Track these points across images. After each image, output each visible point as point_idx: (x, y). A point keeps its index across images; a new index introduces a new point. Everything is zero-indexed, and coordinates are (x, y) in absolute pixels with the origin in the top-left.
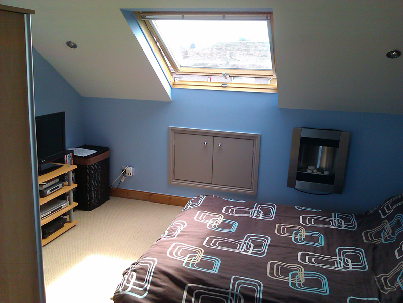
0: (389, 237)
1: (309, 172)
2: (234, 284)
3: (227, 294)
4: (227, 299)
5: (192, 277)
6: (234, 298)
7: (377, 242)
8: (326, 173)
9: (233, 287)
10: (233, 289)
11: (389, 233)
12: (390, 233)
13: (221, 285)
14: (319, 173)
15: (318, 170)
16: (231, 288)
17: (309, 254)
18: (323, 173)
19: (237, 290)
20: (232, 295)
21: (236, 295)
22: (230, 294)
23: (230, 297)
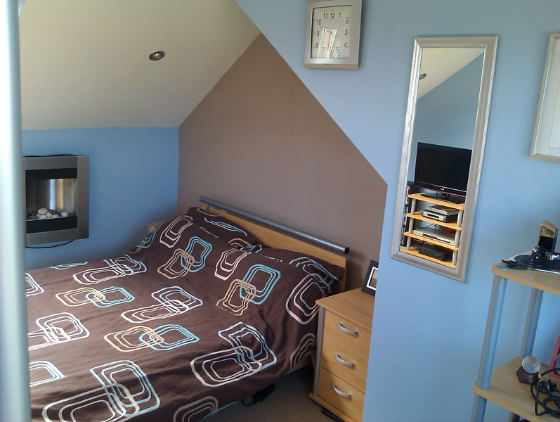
0: (195, 264)
1: (42, 218)
2: (101, 377)
3: (103, 391)
4: (106, 398)
5: (43, 396)
6: (114, 391)
7: (183, 274)
8: (64, 215)
9: (104, 380)
10: (107, 383)
11: (191, 261)
12: (193, 259)
13: (88, 386)
14: (55, 217)
15: (52, 212)
16: (103, 383)
17: (133, 312)
18: (60, 215)
19: (112, 382)
20: (110, 390)
21: (115, 388)
22: (106, 391)
23: (109, 394)
